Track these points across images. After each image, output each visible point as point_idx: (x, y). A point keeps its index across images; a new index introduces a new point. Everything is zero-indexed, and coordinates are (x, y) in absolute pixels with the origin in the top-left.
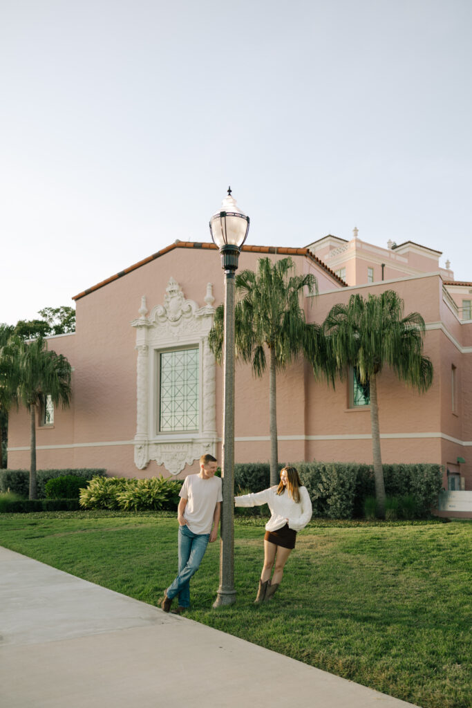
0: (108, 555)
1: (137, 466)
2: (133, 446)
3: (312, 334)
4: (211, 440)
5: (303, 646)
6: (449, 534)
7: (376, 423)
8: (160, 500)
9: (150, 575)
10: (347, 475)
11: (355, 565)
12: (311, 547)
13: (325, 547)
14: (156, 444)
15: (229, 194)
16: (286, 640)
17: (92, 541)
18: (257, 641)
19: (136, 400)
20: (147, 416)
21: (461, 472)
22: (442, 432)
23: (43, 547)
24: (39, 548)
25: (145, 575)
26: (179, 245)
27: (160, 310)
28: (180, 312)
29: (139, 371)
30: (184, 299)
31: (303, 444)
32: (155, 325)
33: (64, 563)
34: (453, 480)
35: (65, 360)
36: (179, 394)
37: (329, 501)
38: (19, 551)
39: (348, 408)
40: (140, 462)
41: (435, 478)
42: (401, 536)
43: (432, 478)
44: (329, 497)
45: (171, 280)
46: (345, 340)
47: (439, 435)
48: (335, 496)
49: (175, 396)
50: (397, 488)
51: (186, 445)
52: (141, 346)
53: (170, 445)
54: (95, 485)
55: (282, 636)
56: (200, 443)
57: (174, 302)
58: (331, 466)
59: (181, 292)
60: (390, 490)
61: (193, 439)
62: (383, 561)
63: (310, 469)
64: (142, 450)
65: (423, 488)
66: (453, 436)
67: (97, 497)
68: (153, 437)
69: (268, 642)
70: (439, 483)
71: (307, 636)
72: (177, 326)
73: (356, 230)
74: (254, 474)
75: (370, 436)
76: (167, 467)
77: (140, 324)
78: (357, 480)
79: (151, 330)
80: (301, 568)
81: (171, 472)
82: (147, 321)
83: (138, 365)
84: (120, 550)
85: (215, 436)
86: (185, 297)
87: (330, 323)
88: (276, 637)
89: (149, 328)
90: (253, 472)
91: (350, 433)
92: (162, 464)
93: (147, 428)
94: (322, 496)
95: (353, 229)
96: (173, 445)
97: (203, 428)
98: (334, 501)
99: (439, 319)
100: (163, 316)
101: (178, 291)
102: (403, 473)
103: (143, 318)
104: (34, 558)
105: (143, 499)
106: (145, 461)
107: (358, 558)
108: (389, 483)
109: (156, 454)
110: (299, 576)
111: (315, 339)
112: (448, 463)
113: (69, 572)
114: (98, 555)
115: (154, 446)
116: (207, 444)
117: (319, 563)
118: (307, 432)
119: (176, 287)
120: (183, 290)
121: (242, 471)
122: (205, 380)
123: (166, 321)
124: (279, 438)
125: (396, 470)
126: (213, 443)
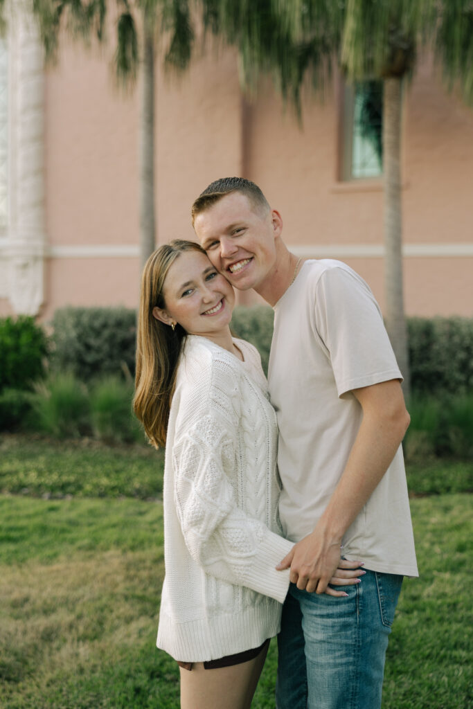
4: (32, 253)
39: (339, 180)
50: (439, 376)
56: (7, 259)
74: (106, 333)
75: (379, 250)
85: (39, 243)
90: (105, 326)
97: (15, 225)
102: (456, 339)
116: (20, 261)
121: (78, 324)
122: (19, 108)
125: (438, 330)
126: (36, 259)
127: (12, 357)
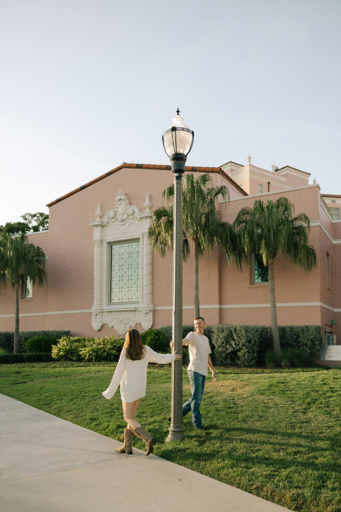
0: (77, 398)
1: (94, 328)
2: (91, 313)
3: (226, 230)
4: (149, 309)
5: (252, 480)
6: (335, 379)
7: (273, 295)
8: (112, 354)
9: (112, 414)
10: (253, 334)
11: (271, 405)
12: (233, 390)
13: (243, 390)
14: (108, 312)
15: (178, 114)
16: (236, 474)
17: (64, 386)
18: (209, 473)
19: (94, 279)
20: (101, 291)
21: (333, 331)
22: (321, 301)
23: (27, 391)
24: (23, 391)
25: (109, 415)
26: (125, 166)
27: (111, 214)
28: (126, 215)
29: (95, 258)
30: (129, 205)
31: (218, 311)
32: (107, 224)
33: (43, 404)
34: (329, 337)
35: (41, 250)
36: (125, 275)
37: (239, 354)
38: (8, 394)
39: (251, 284)
40: (96, 326)
41: (318, 336)
42: (299, 380)
43: (316, 336)
44: (239, 350)
45: (120, 191)
46: (251, 234)
47: (319, 304)
48: (244, 350)
49: (122, 277)
50: (288, 344)
51: (130, 312)
52: (97, 240)
53: (118, 313)
54: (63, 342)
55: (231, 470)
56: (141, 311)
57: (122, 208)
58: (241, 327)
59: (126, 200)
60: (284, 345)
61: (136, 308)
62: (292, 401)
63: (225, 330)
64: (98, 317)
65: (309, 343)
66: (328, 305)
67: (64, 352)
68: (105, 307)
69: (219, 475)
70: (321, 340)
71: (252, 470)
72: (124, 225)
73: (250, 158)
75: (269, 305)
76: (116, 329)
77: (97, 224)
78: (260, 338)
79: (104, 228)
80: (229, 408)
81: (120, 332)
82: (101, 221)
83: (95, 254)
84: (86, 393)
85: (152, 306)
86: (130, 204)
87: (238, 221)
88: (226, 471)
89: (103, 226)
91: (252, 303)
92: (113, 327)
93: (101, 301)
94: (234, 350)
95: (248, 157)
96: (121, 313)
97: (143, 300)
98: (243, 353)
99: (318, 218)
100: (113, 218)
101: (124, 199)
102: (293, 332)
103: (98, 219)
104: (20, 400)
105: (99, 353)
106: (100, 325)
107: (272, 399)
108: (282, 340)
109: (108, 319)
110: (230, 415)
111: (228, 233)
112: (325, 325)
113: (47, 412)
114: (70, 397)
115: (107, 313)
116: (146, 312)
117: (243, 404)
118: (221, 302)
119: (123, 197)
120: (128, 199)
122: (145, 264)
123: (116, 221)
124: (201, 307)
125: (287, 330)
126: (150, 311)
127: (158, 342)
